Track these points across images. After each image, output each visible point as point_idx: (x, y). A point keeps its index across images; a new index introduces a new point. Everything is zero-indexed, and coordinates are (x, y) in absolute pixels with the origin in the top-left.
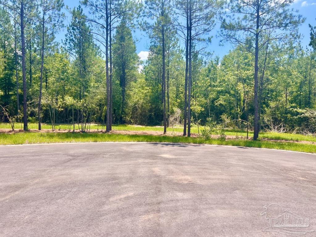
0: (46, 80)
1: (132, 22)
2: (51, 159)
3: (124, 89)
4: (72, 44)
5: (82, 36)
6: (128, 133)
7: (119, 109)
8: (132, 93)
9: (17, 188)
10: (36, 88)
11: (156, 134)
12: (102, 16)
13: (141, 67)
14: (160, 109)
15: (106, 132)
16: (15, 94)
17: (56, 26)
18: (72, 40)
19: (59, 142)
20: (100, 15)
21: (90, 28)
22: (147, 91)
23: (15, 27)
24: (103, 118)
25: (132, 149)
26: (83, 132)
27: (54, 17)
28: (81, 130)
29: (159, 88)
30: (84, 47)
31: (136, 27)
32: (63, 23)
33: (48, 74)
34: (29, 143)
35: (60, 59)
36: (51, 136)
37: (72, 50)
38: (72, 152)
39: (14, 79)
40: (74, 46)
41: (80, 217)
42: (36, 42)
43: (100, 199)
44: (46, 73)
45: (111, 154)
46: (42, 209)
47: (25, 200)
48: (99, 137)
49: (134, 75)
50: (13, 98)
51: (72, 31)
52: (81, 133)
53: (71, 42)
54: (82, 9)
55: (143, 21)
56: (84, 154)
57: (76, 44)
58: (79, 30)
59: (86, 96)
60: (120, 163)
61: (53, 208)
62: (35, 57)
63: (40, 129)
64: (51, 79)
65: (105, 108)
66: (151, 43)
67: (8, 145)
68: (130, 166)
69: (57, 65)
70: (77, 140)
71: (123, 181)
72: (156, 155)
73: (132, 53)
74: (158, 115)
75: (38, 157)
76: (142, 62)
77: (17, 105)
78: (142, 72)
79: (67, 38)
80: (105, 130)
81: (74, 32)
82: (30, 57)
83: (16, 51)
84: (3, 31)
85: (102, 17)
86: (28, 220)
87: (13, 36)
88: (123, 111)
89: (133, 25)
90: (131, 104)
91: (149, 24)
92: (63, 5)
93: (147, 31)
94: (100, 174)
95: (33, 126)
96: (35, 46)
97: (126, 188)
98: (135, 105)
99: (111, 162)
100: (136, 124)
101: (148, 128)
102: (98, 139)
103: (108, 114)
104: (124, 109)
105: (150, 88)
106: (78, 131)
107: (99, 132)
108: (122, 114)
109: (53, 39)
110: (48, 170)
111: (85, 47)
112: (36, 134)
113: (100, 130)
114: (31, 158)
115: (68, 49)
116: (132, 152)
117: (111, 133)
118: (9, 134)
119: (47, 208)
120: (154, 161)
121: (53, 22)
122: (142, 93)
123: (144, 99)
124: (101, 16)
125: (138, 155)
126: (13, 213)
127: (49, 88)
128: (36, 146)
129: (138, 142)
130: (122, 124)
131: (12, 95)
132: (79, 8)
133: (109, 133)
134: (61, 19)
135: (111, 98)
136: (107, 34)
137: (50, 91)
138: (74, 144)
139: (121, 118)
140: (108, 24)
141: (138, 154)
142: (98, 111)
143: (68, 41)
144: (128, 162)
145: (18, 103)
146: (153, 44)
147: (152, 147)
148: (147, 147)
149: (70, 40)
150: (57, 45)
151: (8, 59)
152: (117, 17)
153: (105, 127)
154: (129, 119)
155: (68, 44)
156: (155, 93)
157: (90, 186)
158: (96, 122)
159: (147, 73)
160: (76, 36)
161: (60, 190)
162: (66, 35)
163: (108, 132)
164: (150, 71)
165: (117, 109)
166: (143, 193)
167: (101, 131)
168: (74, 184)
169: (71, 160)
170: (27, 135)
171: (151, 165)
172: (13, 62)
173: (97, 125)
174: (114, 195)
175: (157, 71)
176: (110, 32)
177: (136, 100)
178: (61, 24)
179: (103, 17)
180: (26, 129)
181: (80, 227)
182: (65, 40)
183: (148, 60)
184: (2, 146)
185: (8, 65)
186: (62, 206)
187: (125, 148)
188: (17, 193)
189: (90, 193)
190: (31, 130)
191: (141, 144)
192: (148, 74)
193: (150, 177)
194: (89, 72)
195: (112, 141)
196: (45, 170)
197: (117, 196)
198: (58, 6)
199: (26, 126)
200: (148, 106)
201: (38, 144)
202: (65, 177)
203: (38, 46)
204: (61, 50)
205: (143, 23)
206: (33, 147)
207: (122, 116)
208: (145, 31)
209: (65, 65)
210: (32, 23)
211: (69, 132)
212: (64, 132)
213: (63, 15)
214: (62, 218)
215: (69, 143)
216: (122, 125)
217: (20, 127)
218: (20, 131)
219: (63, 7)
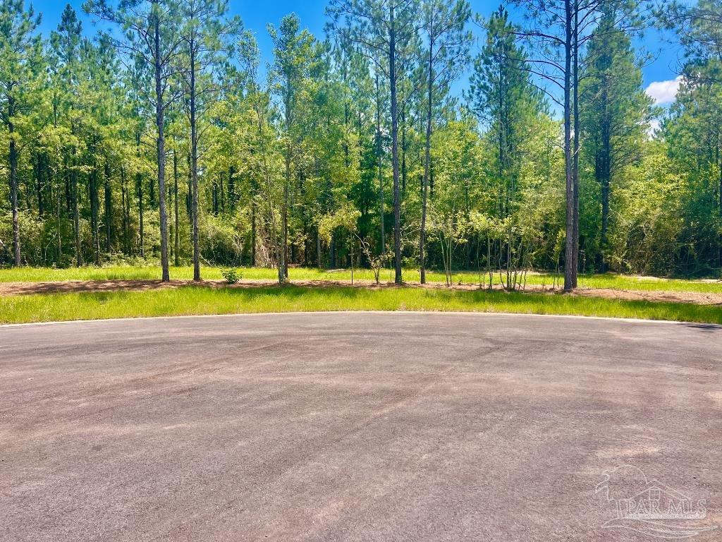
0: (432, 181)
1: (634, 13)
2: (453, 344)
3: (608, 184)
4: (484, 96)
5: (505, 73)
6: (621, 295)
7: (592, 235)
8: (627, 194)
9: (399, 395)
10: (415, 198)
11: (707, 302)
12: (556, 16)
13: (655, 124)
14: (714, 233)
15: (563, 292)
16: (378, 214)
17: (454, 64)
18: (485, 87)
19: (461, 311)
20: (551, 16)
21: (523, 53)
22: (674, 184)
23: (376, 82)
24: (556, 259)
25: (637, 336)
26: (510, 289)
27: (449, 46)
28: (506, 285)
29: (711, 174)
30: (509, 98)
31: (645, 23)
32: (469, 53)
33: (436, 168)
34: (406, 309)
35: (459, 132)
36: (446, 297)
37: (485, 110)
38: (490, 333)
39: (376, 184)
40: (489, 99)
41: (532, 481)
42: (414, 104)
43: (572, 448)
44: (432, 167)
45: (584, 344)
46: (450, 445)
47: (416, 421)
48: (548, 303)
49: (636, 147)
50: (373, 221)
51: (483, 67)
52: (506, 292)
53: (482, 92)
54: (506, 12)
55: (666, 4)
56: (517, 339)
57: (493, 94)
58: (498, 61)
59: (517, 208)
60: (612, 370)
61: (471, 448)
62: (412, 137)
63: (423, 281)
64: (441, 179)
65: (562, 233)
66: (686, 56)
67: (373, 312)
68: (638, 378)
69: (454, 146)
70: (499, 306)
71: (625, 413)
72: (712, 358)
73: (629, 92)
74: (708, 249)
75: (426, 339)
76: (661, 109)
77: (381, 235)
78: (656, 137)
79: (473, 85)
80: (562, 286)
81: (487, 69)
82: (404, 138)
83: (378, 130)
84: (357, 94)
85: (555, 20)
86: (428, 463)
87: (373, 101)
88: (604, 240)
89: (636, 20)
90: (625, 221)
91: (684, 8)
92: (469, 15)
93: (679, 27)
94: (563, 390)
95: (411, 275)
96: (412, 113)
97: (635, 432)
98: (637, 223)
99: (587, 363)
100: (639, 272)
101: (677, 285)
102: (547, 307)
103: (569, 247)
104: (606, 234)
105: (681, 177)
106: (499, 287)
107: (546, 290)
108: (603, 248)
109: (445, 92)
110: (449, 365)
111: (513, 98)
112: (418, 291)
113: (549, 287)
114: (415, 339)
115: (476, 108)
116: (639, 346)
117: (576, 293)
118: (373, 291)
119: (459, 446)
120: (709, 373)
121: (449, 56)
122: (659, 191)
123: (664, 207)
124: (553, 17)
125: (659, 354)
126: (398, 443)
127: (438, 197)
128: (420, 316)
129: (653, 319)
130: (600, 272)
131: (372, 216)
132: (499, 12)
133: (572, 294)
134: (465, 46)
135: (575, 210)
136: (568, 57)
137: (439, 203)
138: (495, 316)
139: (599, 257)
140: (571, 33)
141: (657, 352)
142: (539, 242)
143: (476, 91)
144: (630, 370)
145: (383, 230)
146: (692, 57)
147: (699, 337)
148: (680, 334)
149: (480, 88)
150: (454, 103)
151: (366, 147)
152: (593, 9)
153: (562, 280)
154: (619, 260)
155: (475, 97)
156: (698, 190)
157: (543, 414)
158: (535, 267)
159: (672, 137)
160: (493, 75)
161: (480, 412)
162: (471, 79)
163: (569, 292)
164: (684, 131)
165: (588, 236)
166: (688, 455)
167: (552, 290)
168: (505, 404)
169: (491, 350)
170: (402, 293)
171: (701, 383)
172: (374, 150)
173: (539, 274)
174: (605, 444)
175: (703, 129)
176: (576, 51)
177: (640, 211)
178: (464, 57)
179: (559, 20)
180: (399, 282)
181: (534, 503)
182: (470, 89)
183: (678, 101)
184: (363, 312)
185: (367, 158)
186: (488, 447)
187: (617, 333)
188: (400, 405)
189: (545, 430)
190: (407, 283)
191: (663, 325)
192: (676, 141)
193: (702, 416)
194: (519, 153)
195: (581, 315)
196: (443, 367)
197: (613, 448)
198: (460, 20)
199: (398, 274)
200: (678, 226)
201: (422, 312)
202: (484, 385)
203: (417, 113)
204: (462, 113)
205: (665, 9)
206: (414, 316)
207: (603, 252)
208: (672, 28)
209: (469, 144)
210: (407, 68)
211: (481, 288)
212: (469, 288)
213: (468, 36)
214: (493, 472)
215: (482, 313)
216: (602, 275)
217: (389, 276)
218: (390, 285)
219: (470, 19)
